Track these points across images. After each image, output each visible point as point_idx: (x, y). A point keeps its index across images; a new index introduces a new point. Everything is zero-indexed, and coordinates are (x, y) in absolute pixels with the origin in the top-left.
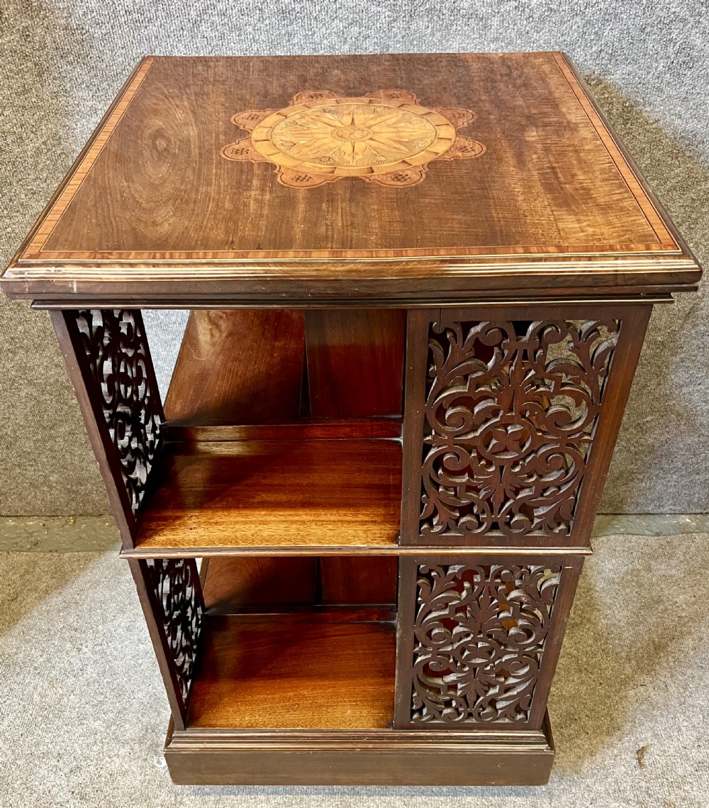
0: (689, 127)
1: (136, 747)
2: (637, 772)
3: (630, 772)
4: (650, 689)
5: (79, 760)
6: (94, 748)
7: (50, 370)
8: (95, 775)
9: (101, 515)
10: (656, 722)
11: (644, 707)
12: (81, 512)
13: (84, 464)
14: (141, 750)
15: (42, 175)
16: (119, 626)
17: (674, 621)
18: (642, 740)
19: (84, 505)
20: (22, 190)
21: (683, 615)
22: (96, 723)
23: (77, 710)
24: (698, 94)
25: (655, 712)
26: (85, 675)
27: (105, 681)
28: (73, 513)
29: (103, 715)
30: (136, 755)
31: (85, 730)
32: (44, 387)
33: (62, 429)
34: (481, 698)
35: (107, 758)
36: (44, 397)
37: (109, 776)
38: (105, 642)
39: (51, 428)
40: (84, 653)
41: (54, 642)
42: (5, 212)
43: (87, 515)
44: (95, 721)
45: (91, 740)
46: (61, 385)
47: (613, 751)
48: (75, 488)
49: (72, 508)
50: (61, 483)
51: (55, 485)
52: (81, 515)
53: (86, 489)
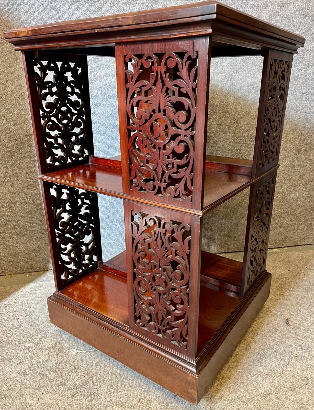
0: (252, 81)
1: (52, 350)
2: (289, 328)
3: (286, 328)
4: (283, 301)
5: (21, 360)
6: (29, 354)
7: (7, 195)
8: (31, 364)
9: (24, 273)
10: (290, 310)
11: (283, 306)
12: (14, 272)
13: (18, 245)
14: (54, 351)
16: (37, 308)
17: (284, 279)
18: (286, 317)
19: (16, 268)
21: (287, 276)
22: (29, 344)
23: (18, 341)
24: (254, 69)
25: (288, 307)
26: (21, 328)
27: (33, 328)
29: (33, 341)
30: (52, 353)
31: (23, 348)
32: (3, 204)
33: (9, 226)
35: (37, 357)
36: (3, 209)
37: (38, 364)
38: (31, 314)
39: (4, 226)
40: (21, 320)
41: (4, 317)
43: (17, 274)
44: (28, 343)
45: (28, 351)
47: (276, 322)
48: (12, 259)
49: (10, 270)
50: (6, 257)
51: (3, 258)
52: (14, 274)
53: (18, 259)
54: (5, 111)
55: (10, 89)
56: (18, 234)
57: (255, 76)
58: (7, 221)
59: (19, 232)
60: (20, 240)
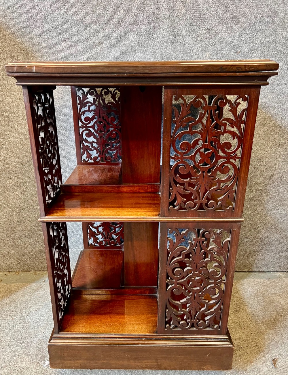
1: (34, 358)
2: (274, 370)
3: (270, 370)
4: (275, 336)
5: (6, 363)
6: (14, 358)
7: (18, 201)
8: (13, 369)
9: (30, 271)
10: (279, 349)
11: (273, 343)
12: (22, 269)
14: (36, 359)
15: (24, 118)
16: (33, 310)
17: (281, 310)
18: (274, 356)
19: (23, 266)
20: (16, 124)
21: (284, 307)
22: (17, 348)
23: (8, 342)
24: (265, 89)
25: (278, 345)
26: (14, 329)
27: (23, 331)
28: (18, 270)
29: (20, 344)
30: (34, 361)
31: (11, 350)
32: (14, 208)
33: (19, 229)
34: (198, 313)
35: (20, 362)
36: (13, 213)
37: (19, 370)
38: (25, 316)
39: (14, 228)
40: (16, 320)
41: (2, 316)
42: (9, 132)
43: (24, 271)
44: (16, 347)
45: (14, 355)
46: (21, 207)
47: (261, 361)
48: (20, 257)
49: (18, 268)
50: (15, 255)
51: (12, 256)
52: (22, 271)
53: (25, 258)
54: (18, 126)
55: (22, 106)
56: (26, 236)
57: (267, 95)
58: (17, 224)
59: (27, 235)
60: (28, 241)
